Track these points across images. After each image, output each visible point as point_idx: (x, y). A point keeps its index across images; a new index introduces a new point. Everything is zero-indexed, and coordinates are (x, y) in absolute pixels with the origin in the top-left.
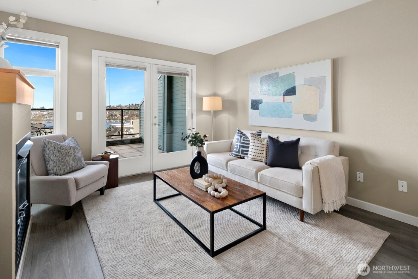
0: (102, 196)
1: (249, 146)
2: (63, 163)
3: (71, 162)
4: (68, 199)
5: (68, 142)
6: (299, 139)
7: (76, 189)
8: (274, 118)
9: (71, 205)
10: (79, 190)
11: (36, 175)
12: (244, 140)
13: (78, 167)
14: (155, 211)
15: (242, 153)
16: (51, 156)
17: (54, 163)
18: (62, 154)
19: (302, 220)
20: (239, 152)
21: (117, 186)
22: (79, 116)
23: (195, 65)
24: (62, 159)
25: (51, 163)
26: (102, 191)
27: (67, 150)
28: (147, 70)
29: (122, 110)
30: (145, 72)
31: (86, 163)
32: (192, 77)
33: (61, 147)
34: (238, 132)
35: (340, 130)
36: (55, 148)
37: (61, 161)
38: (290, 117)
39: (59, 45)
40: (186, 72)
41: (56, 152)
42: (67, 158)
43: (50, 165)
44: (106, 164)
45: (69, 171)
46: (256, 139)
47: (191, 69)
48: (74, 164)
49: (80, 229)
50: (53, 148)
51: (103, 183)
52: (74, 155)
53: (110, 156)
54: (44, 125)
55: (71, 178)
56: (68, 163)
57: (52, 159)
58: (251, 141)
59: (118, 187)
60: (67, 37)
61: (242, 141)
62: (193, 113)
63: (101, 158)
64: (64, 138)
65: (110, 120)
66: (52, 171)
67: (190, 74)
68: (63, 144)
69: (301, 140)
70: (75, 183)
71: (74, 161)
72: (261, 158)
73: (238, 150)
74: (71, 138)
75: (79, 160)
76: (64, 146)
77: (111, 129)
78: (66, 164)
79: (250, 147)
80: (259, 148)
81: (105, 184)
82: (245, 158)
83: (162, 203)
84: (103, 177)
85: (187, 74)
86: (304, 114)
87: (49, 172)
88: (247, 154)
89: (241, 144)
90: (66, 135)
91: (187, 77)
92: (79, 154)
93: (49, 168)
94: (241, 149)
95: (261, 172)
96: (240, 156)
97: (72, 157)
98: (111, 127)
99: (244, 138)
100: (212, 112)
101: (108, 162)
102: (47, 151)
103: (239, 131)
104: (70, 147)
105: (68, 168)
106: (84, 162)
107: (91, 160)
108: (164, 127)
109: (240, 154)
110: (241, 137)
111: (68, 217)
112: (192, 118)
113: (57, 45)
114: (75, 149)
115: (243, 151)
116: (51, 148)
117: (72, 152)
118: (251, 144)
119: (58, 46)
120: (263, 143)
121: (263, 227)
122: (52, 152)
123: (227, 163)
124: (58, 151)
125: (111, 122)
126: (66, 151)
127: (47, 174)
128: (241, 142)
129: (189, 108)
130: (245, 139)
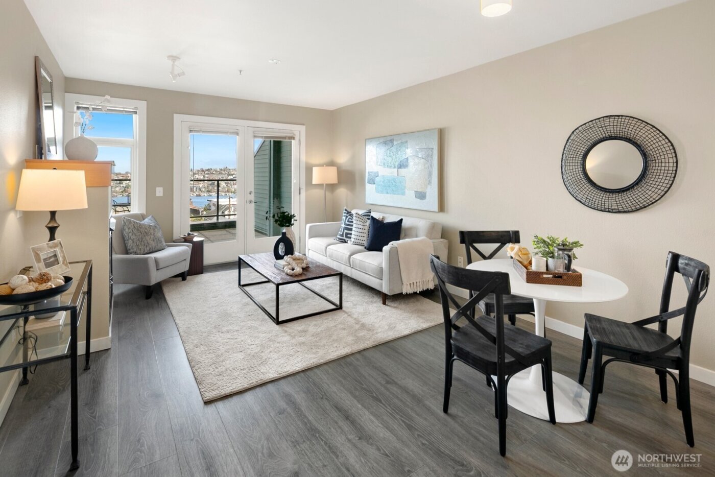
0: (184, 281)
1: (352, 229)
2: (143, 243)
3: (150, 242)
4: (148, 278)
5: (147, 221)
6: (402, 220)
7: (156, 269)
8: (389, 195)
9: (151, 285)
10: (159, 271)
11: (116, 254)
12: (348, 221)
13: (158, 247)
14: (237, 294)
15: (347, 237)
16: (130, 235)
17: (133, 242)
18: (141, 233)
19: (384, 303)
20: (342, 235)
21: (202, 273)
22: (159, 192)
23: (304, 125)
24: (142, 238)
25: (131, 242)
26: (183, 276)
27: (146, 229)
28: (239, 134)
29: (218, 181)
30: (238, 137)
31: (166, 245)
32: (299, 140)
33: (141, 226)
34: (344, 211)
35: (446, 210)
36: (134, 227)
37: (140, 240)
38: (404, 194)
39: (137, 111)
40: (291, 135)
41: (135, 231)
42: (146, 237)
43: (130, 244)
44: (188, 246)
45: (148, 252)
46: (359, 219)
47: (299, 131)
48: (154, 244)
49: (160, 306)
50: (133, 226)
51: (185, 267)
52: (154, 234)
53: (193, 238)
54: (114, 201)
55: (151, 257)
56: (148, 243)
57: (132, 238)
58: (354, 222)
59: (202, 275)
60: (146, 102)
61: (347, 223)
62: (301, 188)
63: (184, 240)
64: (143, 217)
65: (210, 192)
66: (131, 251)
67: (297, 137)
68: (142, 222)
69: (403, 221)
70: (154, 262)
71: (154, 241)
72: (363, 242)
73: (342, 233)
74: (150, 217)
75: (159, 241)
76: (143, 224)
77: (210, 207)
78: (146, 244)
79: (354, 229)
80: (361, 231)
81: (187, 268)
82: (348, 242)
83: (247, 288)
84: (185, 260)
85: (293, 138)
86: (415, 191)
87: (129, 251)
88: (350, 238)
89: (345, 226)
90: (145, 214)
91: (293, 141)
92: (159, 234)
93: (128, 248)
94: (346, 231)
95: (354, 256)
96: (344, 240)
97: (152, 236)
98: (211, 205)
99: (350, 218)
100: (325, 185)
101: (191, 244)
102: (127, 230)
103: (346, 210)
104: (150, 226)
105: (148, 248)
106: (165, 244)
107: (172, 241)
108: (270, 206)
109: (344, 238)
110: (347, 217)
111: (148, 297)
112: (300, 194)
113: (135, 111)
114: (155, 228)
115: (347, 234)
116: (131, 227)
117: (152, 231)
118: (354, 225)
119: (136, 113)
120: (365, 224)
121: (340, 307)
122: (132, 231)
123: (326, 248)
124: (138, 230)
125: (211, 196)
126: (146, 231)
127: (127, 253)
128: (345, 224)
129: (295, 181)
130: (350, 220)
